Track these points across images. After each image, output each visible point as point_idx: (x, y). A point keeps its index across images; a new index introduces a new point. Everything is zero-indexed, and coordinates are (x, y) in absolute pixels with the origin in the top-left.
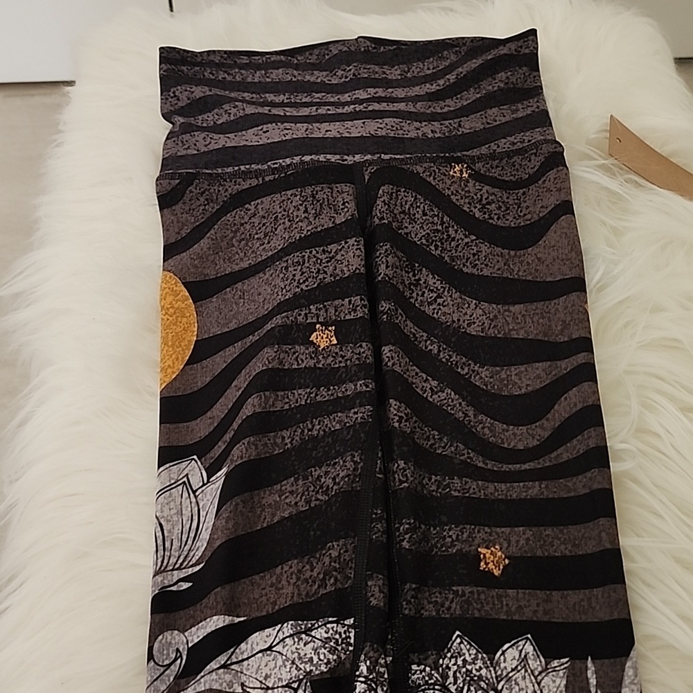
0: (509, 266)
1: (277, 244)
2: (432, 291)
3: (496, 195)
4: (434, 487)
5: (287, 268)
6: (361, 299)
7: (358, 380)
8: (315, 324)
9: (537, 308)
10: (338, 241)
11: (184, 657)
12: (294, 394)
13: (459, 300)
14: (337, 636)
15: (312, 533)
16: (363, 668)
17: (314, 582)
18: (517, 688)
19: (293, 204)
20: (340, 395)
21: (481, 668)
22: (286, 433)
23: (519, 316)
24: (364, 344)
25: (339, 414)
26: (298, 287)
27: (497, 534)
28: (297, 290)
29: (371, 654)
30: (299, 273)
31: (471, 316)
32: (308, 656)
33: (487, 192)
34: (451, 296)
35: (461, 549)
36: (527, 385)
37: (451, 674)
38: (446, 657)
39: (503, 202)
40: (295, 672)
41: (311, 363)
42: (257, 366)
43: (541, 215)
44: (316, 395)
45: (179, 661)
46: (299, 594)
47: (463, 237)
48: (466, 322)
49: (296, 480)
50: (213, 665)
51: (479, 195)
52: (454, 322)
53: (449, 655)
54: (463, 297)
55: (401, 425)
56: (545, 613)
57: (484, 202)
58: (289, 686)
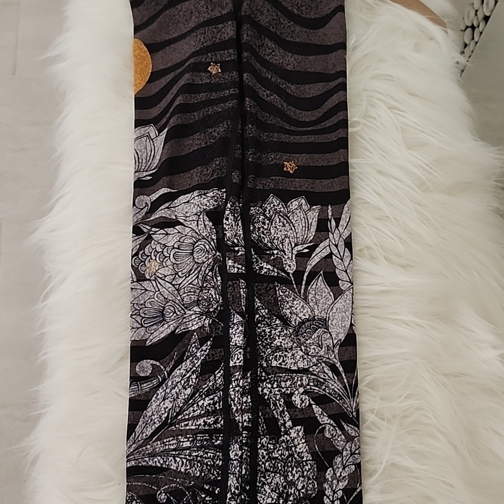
0: (309, 37)
1: (192, 25)
2: (270, 49)
4: (265, 138)
5: (196, 36)
6: (234, 51)
7: (231, 88)
8: (210, 63)
9: (321, 58)
10: (222, 23)
11: (149, 206)
12: (199, 96)
13: (283, 54)
14: (218, 195)
15: (207, 156)
16: (229, 205)
17: (208, 175)
18: (296, 216)
19: (201, 5)
20: (222, 96)
21: (281, 208)
22: (195, 114)
23: (313, 62)
24: (234, 72)
25: (221, 105)
26: (202, 45)
27: (293, 156)
28: (202, 46)
29: (233, 200)
30: (202, 38)
31: (289, 61)
32: (205, 203)
34: (279, 52)
35: (276, 163)
36: (313, 93)
37: (268, 210)
38: (266, 203)
39: (309, 6)
40: (199, 209)
41: (208, 81)
42: (182, 82)
43: (328, 13)
44: (210, 96)
45: (147, 207)
46: (201, 180)
47: (287, 22)
48: (286, 64)
49: (200, 134)
50: (162, 207)
52: (280, 63)
53: (267, 203)
54: (285, 52)
55: (251, 109)
56: (312, 188)
57: (299, 5)
58: (196, 214)
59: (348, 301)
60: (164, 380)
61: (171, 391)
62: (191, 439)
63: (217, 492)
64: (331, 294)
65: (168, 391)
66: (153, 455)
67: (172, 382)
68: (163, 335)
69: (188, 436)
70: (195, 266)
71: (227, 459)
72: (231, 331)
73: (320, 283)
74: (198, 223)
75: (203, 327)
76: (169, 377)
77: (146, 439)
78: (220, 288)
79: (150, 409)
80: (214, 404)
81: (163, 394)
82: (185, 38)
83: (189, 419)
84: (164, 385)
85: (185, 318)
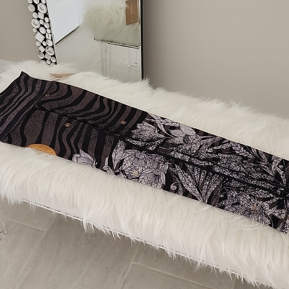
0: (74, 98)
2: (70, 109)
5: (48, 125)
6: (64, 117)
7: (80, 124)
8: (64, 125)
9: (85, 98)
10: (49, 116)
11: (109, 167)
12: (75, 134)
17: (110, 144)
19: (33, 120)
20: (80, 127)
21: (138, 131)
22: (81, 138)
23: (85, 101)
24: (74, 120)
25: (84, 129)
26: (54, 124)
27: (120, 120)
30: (51, 124)
35: (119, 125)
36: (98, 106)
39: (60, 93)
40: (122, 151)
43: (67, 89)
44: (78, 131)
46: (110, 147)
49: (91, 140)
50: (113, 162)
53: (134, 133)
54: (75, 106)
55: (93, 122)
56: (135, 120)
58: (124, 153)
59: (184, 126)
60: (181, 183)
61: (186, 182)
62: (207, 181)
63: (227, 180)
64: (178, 130)
65: (186, 183)
66: (206, 194)
67: (183, 181)
68: (164, 178)
69: (205, 181)
70: (145, 159)
71: (218, 173)
72: (175, 157)
73: (172, 132)
74: (128, 153)
75: (169, 165)
76: (181, 181)
77: (200, 194)
78: (157, 155)
79: (189, 190)
80: (198, 171)
81: (186, 185)
82: (44, 130)
83: (199, 180)
84: (183, 184)
85: (162, 170)
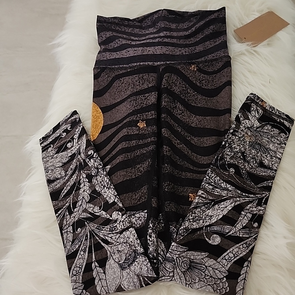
0: (207, 103)
1: (129, 93)
2: (181, 110)
3: (205, 77)
4: (176, 174)
5: (131, 101)
6: (155, 112)
8: (139, 120)
10: (148, 93)
12: (132, 142)
13: (189, 115)
14: (142, 216)
15: (136, 185)
16: (151, 225)
17: (136, 200)
19: (136, 80)
20: (146, 142)
22: (129, 154)
23: (209, 121)
24: (154, 126)
25: (146, 148)
26: (134, 108)
27: (195, 190)
28: (134, 109)
29: (154, 221)
30: (135, 103)
31: (193, 120)
32: (134, 222)
33: (202, 76)
34: (187, 113)
36: (209, 143)
38: (178, 225)
39: (208, 80)
41: (137, 132)
42: (121, 134)
43: (220, 85)
44: (139, 142)
46: (131, 203)
47: (192, 92)
48: (191, 122)
49: (132, 169)
51: (199, 78)
52: (187, 122)
54: (191, 114)
55: (167, 153)
57: (201, 80)
82: (124, 102)
